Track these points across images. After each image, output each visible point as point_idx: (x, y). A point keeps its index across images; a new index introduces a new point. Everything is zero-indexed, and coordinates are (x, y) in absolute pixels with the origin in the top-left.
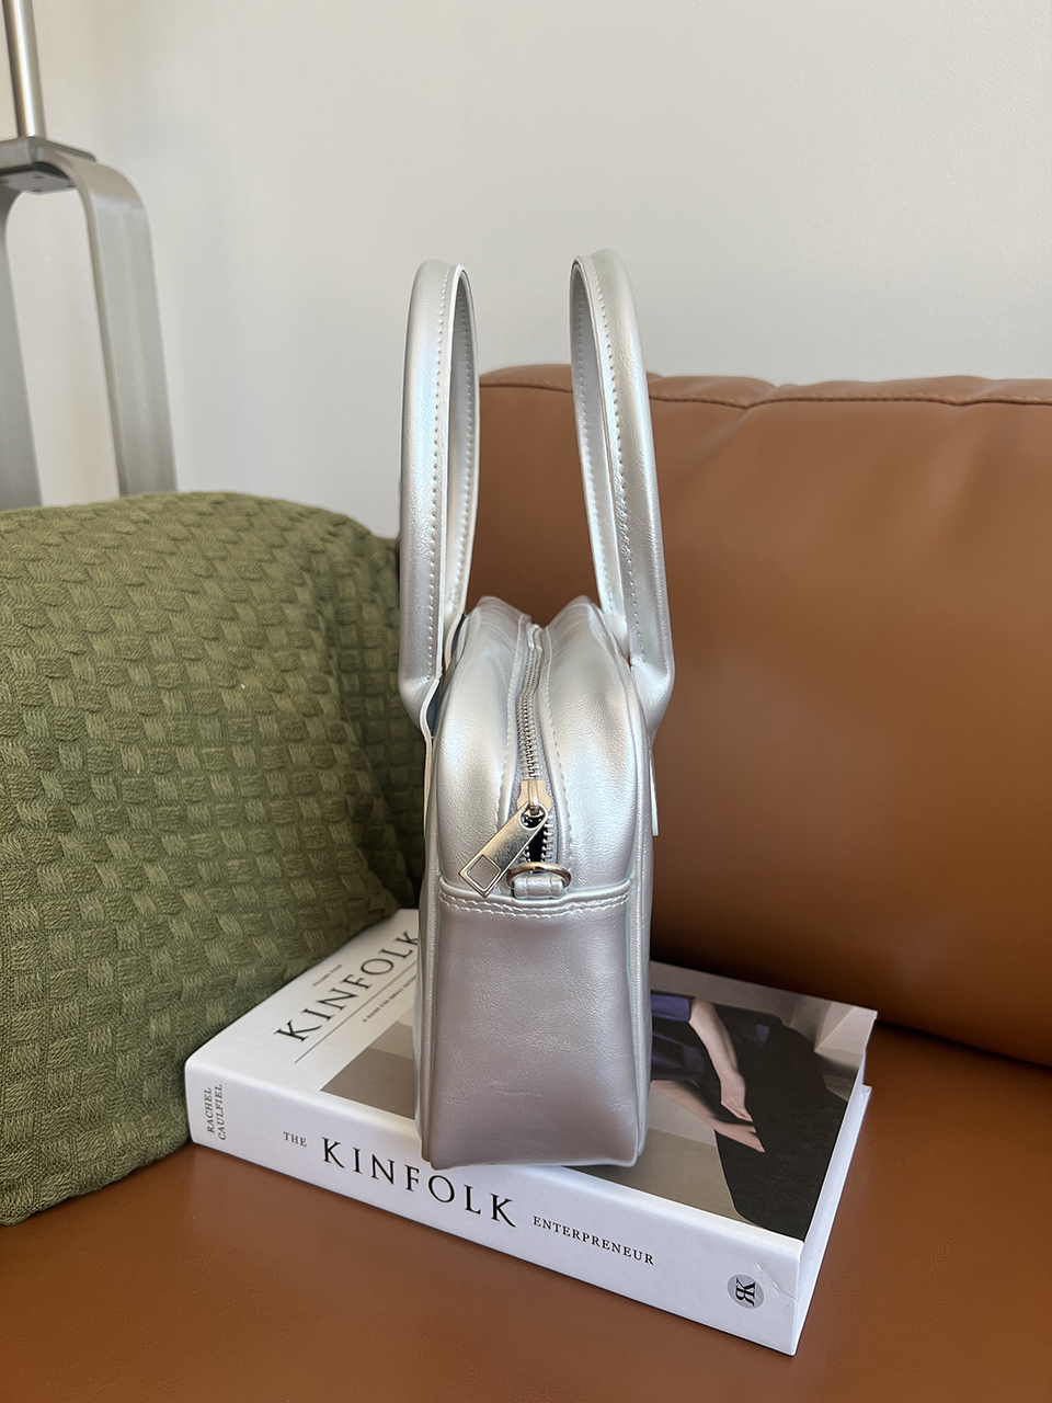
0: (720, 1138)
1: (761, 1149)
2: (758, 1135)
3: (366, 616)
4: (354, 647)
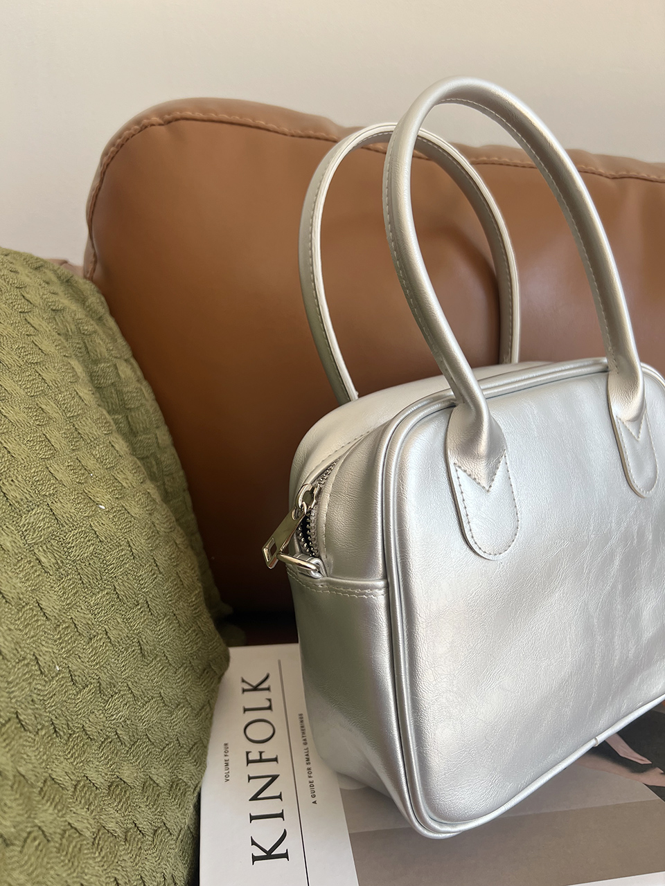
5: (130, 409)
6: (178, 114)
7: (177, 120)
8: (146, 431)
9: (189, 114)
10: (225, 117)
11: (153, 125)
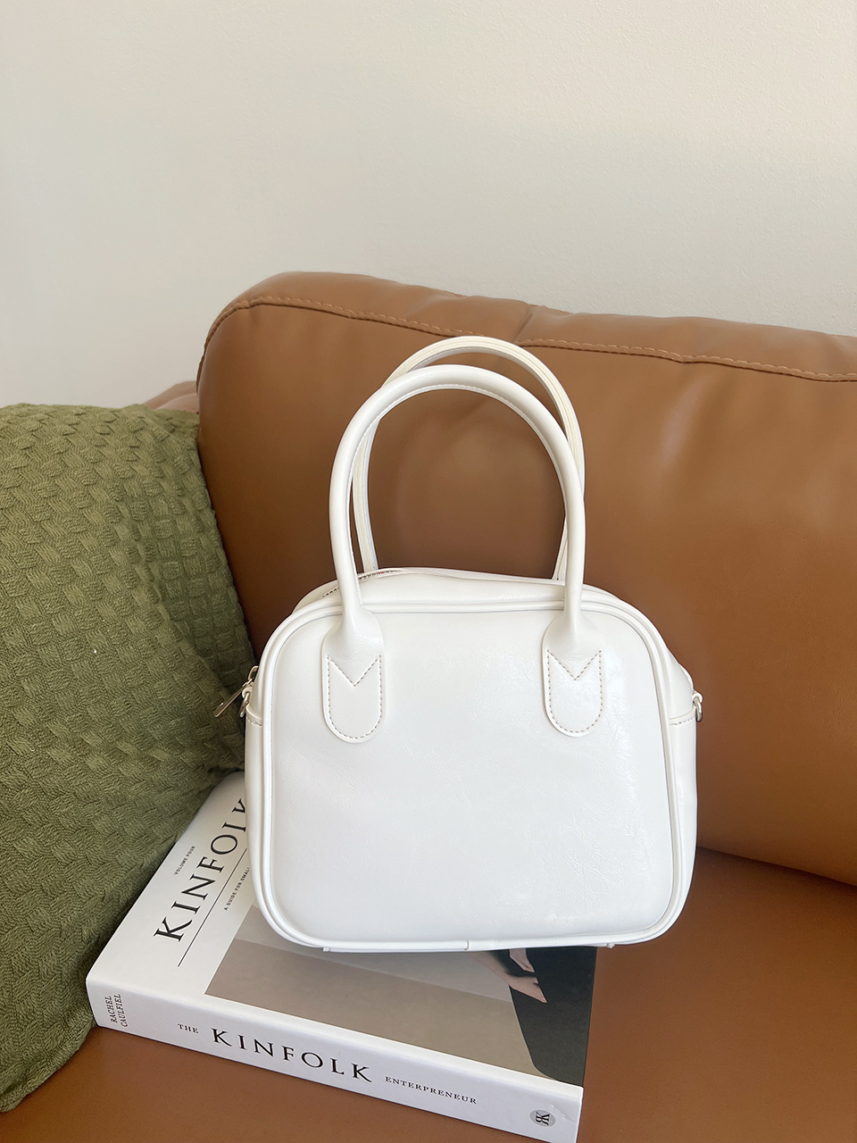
0: (515, 994)
1: (544, 1000)
2: (540, 985)
3: (181, 529)
4: (173, 559)
5: (186, 557)
6: (262, 299)
7: (258, 304)
8: (198, 575)
9: (270, 299)
10: (299, 302)
11: (241, 308)
